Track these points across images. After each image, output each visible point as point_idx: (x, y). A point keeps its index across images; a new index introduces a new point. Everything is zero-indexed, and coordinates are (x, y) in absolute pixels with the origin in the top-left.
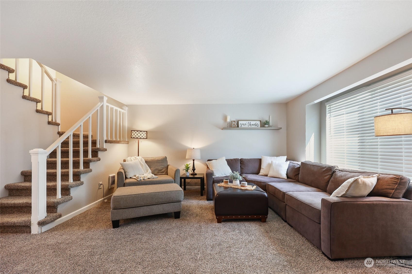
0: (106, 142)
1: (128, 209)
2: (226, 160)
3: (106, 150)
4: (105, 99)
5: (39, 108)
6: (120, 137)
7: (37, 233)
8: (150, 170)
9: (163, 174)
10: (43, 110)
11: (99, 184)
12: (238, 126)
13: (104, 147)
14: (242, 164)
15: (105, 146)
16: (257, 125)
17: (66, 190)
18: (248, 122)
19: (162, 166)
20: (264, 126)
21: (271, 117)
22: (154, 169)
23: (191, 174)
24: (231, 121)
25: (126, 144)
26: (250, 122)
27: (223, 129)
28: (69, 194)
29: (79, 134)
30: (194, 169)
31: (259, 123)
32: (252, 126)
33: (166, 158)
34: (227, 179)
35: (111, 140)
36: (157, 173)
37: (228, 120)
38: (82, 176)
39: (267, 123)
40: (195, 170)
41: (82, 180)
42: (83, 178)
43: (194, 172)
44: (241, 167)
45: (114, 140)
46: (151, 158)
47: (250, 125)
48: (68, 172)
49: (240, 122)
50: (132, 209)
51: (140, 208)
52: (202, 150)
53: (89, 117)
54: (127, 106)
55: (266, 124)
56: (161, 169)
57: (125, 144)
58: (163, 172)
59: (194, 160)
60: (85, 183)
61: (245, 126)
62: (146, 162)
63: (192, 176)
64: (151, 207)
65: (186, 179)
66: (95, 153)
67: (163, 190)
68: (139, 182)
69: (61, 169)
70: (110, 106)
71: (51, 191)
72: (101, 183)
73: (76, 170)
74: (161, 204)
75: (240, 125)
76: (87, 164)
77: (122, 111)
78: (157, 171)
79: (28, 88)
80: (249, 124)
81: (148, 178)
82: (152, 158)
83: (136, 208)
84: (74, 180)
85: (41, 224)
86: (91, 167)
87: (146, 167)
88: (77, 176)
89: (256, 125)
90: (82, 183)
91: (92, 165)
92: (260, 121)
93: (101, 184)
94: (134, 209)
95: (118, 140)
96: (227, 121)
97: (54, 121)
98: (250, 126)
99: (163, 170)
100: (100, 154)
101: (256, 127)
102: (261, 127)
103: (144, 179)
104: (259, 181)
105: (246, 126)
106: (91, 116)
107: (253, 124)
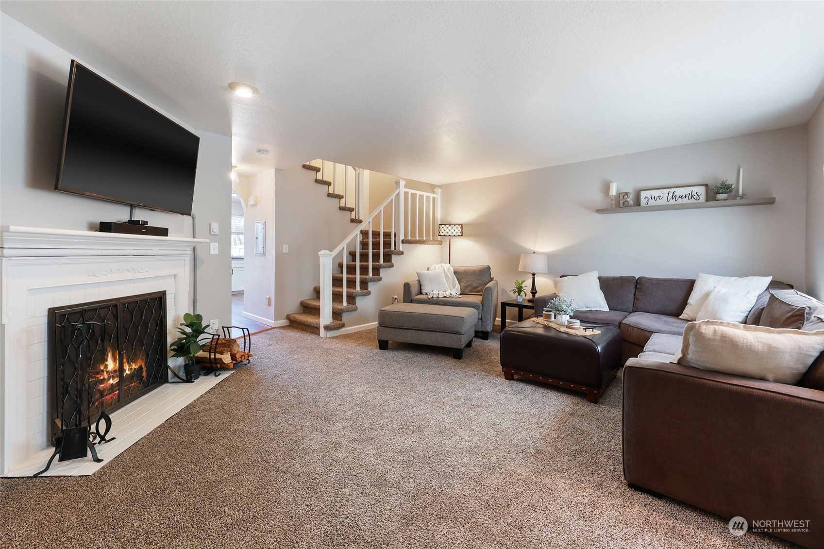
0: (403, 242)
1: (394, 329)
2: (599, 278)
3: (402, 253)
4: (402, 183)
5: (342, 205)
6: (428, 235)
7: (323, 336)
8: (458, 286)
9: (479, 294)
10: (346, 206)
11: (393, 298)
12: (638, 203)
13: (401, 250)
14: (639, 289)
15: (402, 247)
16: (696, 197)
17: (351, 298)
18: (666, 191)
19: (480, 282)
20: (715, 199)
21: (741, 170)
22: (466, 285)
23: (529, 301)
24: (620, 194)
25: (438, 244)
26: (672, 190)
27: (600, 211)
28: (354, 303)
29: (379, 232)
30: (534, 292)
31: (701, 190)
32: (680, 201)
33: (489, 268)
34: (550, 311)
35: (413, 239)
36: (469, 292)
37: (613, 192)
38: (370, 284)
39: (726, 188)
40: (536, 292)
41: (369, 289)
42: (372, 287)
43: (534, 296)
44: (635, 295)
45: (417, 239)
46: (464, 268)
47: (674, 197)
48: (355, 278)
49: (643, 194)
50: (398, 330)
51: (407, 330)
52: (550, 257)
53: (381, 211)
54: (440, 187)
55: (718, 193)
56: (477, 285)
57: (436, 244)
58: (479, 291)
59: (534, 275)
60: (372, 293)
61: (659, 202)
62: (455, 273)
63: (530, 304)
64: (421, 332)
65: (524, 309)
66: (388, 257)
67: (439, 313)
68: (429, 300)
69: (347, 274)
70: (411, 191)
71: (337, 297)
72: (395, 296)
73: (364, 277)
74: (434, 331)
75: (643, 202)
76: (376, 270)
77: (432, 195)
78: (470, 288)
79: (332, 184)
80: (671, 195)
81: (445, 297)
82: (466, 268)
83: (403, 330)
84: (361, 288)
85: (327, 328)
86: (382, 274)
87: (454, 281)
88: (364, 284)
89: (692, 196)
90: (369, 293)
91: (383, 273)
92: (706, 185)
93: (396, 299)
94: (400, 330)
95: (425, 239)
96: (610, 194)
97: (357, 218)
98: (672, 202)
99: (479, 288)
100: (395, 259)
101: (693, 201)
102: (707, 200)
103: (438, 297)
104: (643, 327)
105: (663, 202)
106: (382, 208)
107: (684, 196)
